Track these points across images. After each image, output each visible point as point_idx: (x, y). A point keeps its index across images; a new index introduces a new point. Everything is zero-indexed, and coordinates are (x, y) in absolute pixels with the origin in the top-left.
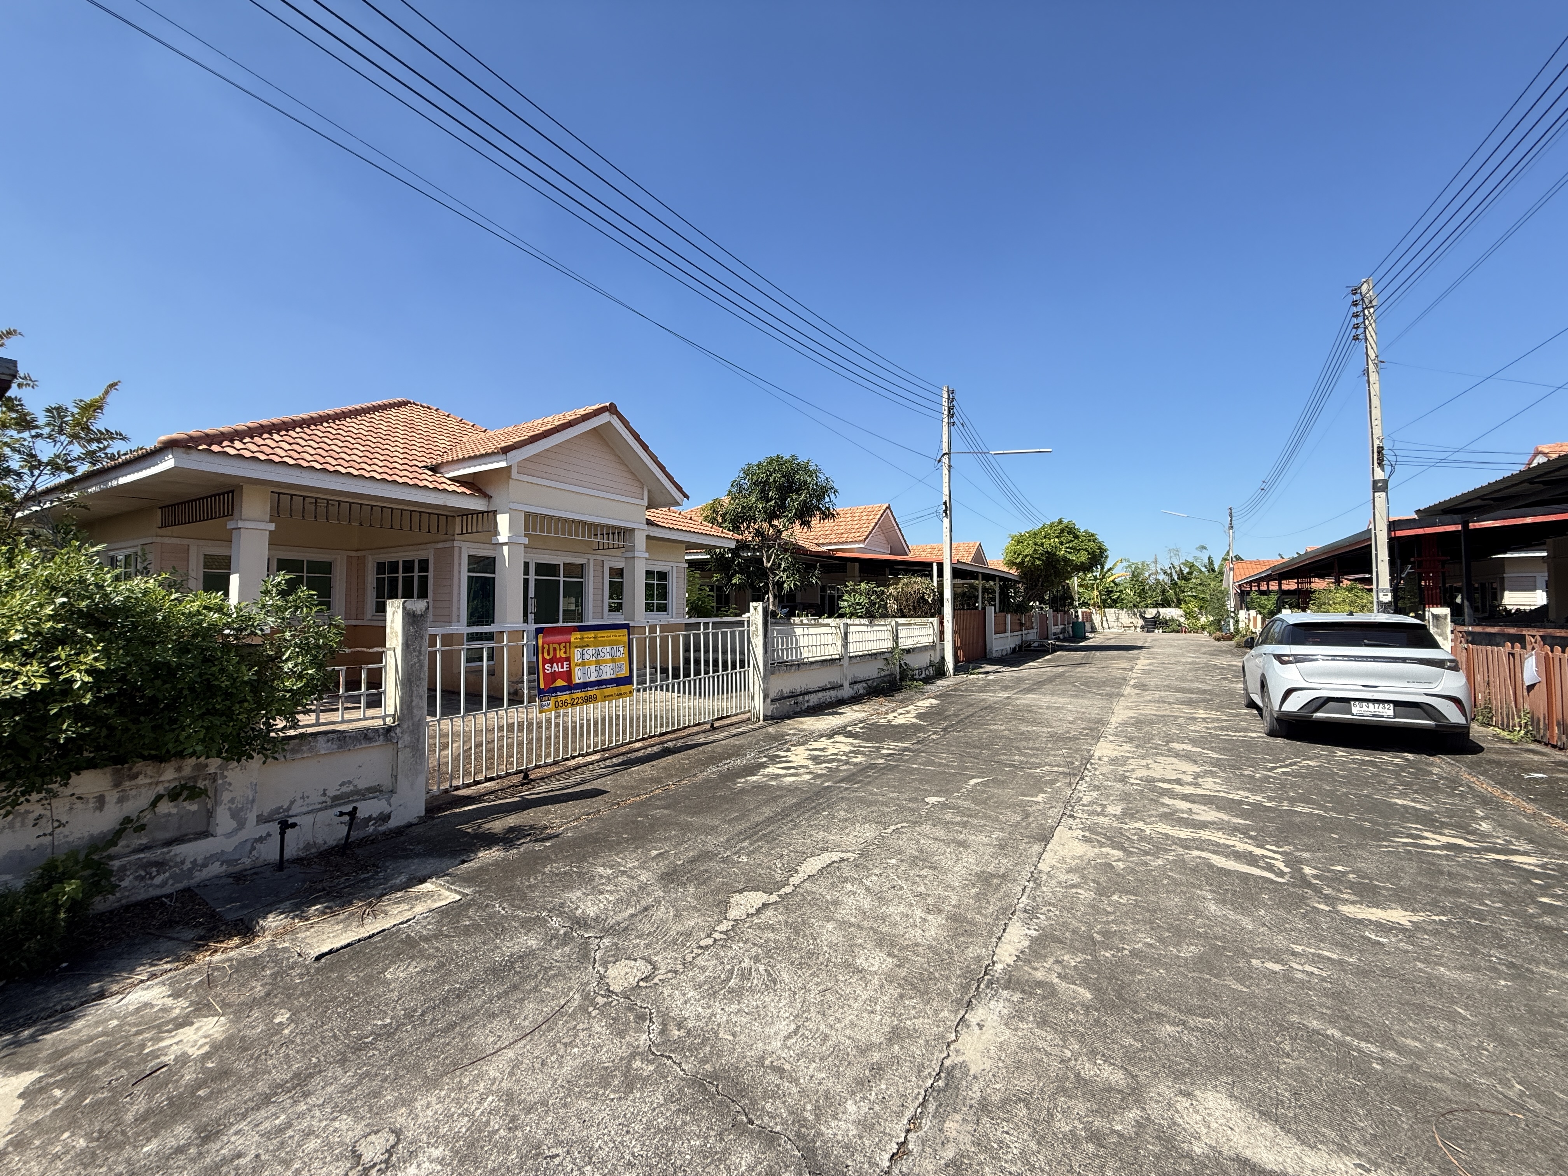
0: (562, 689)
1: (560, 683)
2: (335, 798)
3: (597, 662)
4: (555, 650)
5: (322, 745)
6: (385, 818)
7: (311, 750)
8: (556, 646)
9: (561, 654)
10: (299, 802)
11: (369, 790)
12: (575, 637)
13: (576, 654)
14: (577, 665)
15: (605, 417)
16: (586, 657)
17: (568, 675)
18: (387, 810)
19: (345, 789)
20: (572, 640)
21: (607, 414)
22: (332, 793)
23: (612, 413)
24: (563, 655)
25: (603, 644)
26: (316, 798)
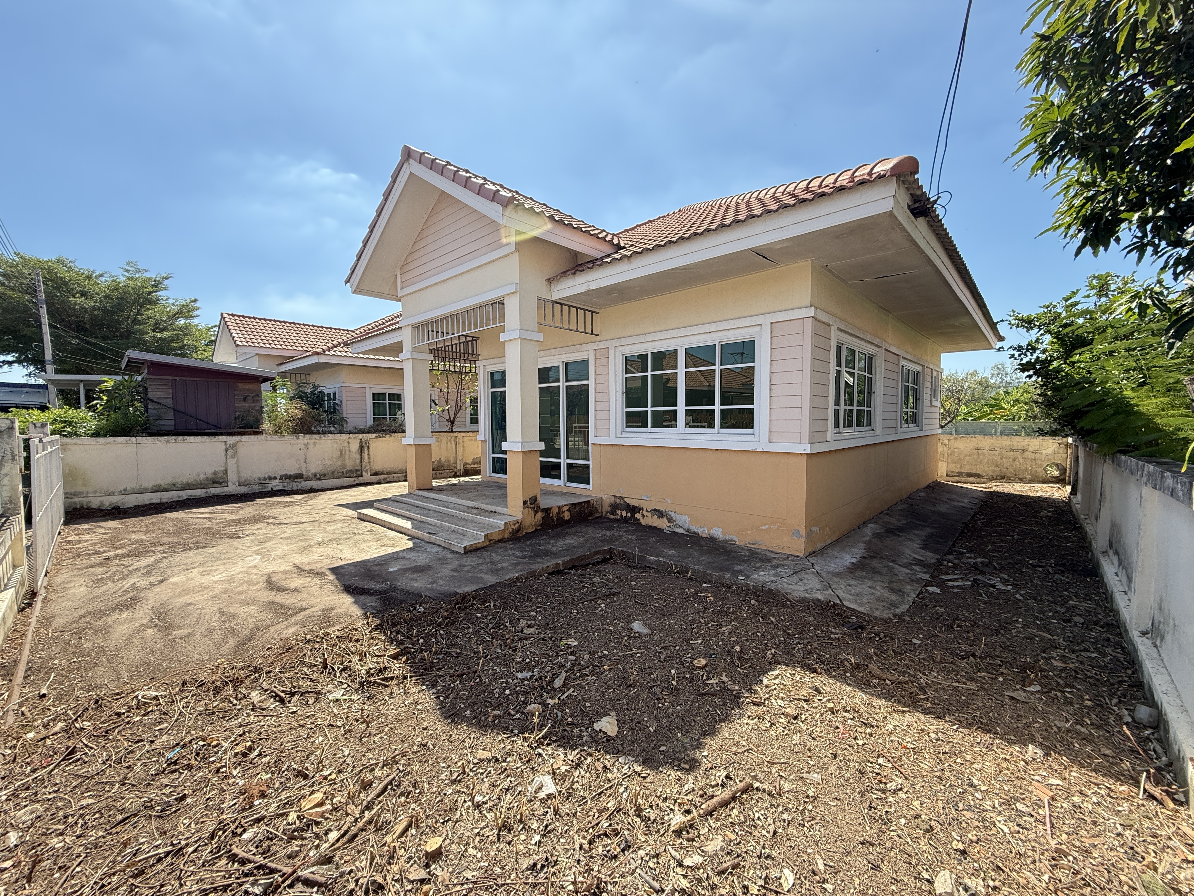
15: (405, 173)
21: (405, 166)
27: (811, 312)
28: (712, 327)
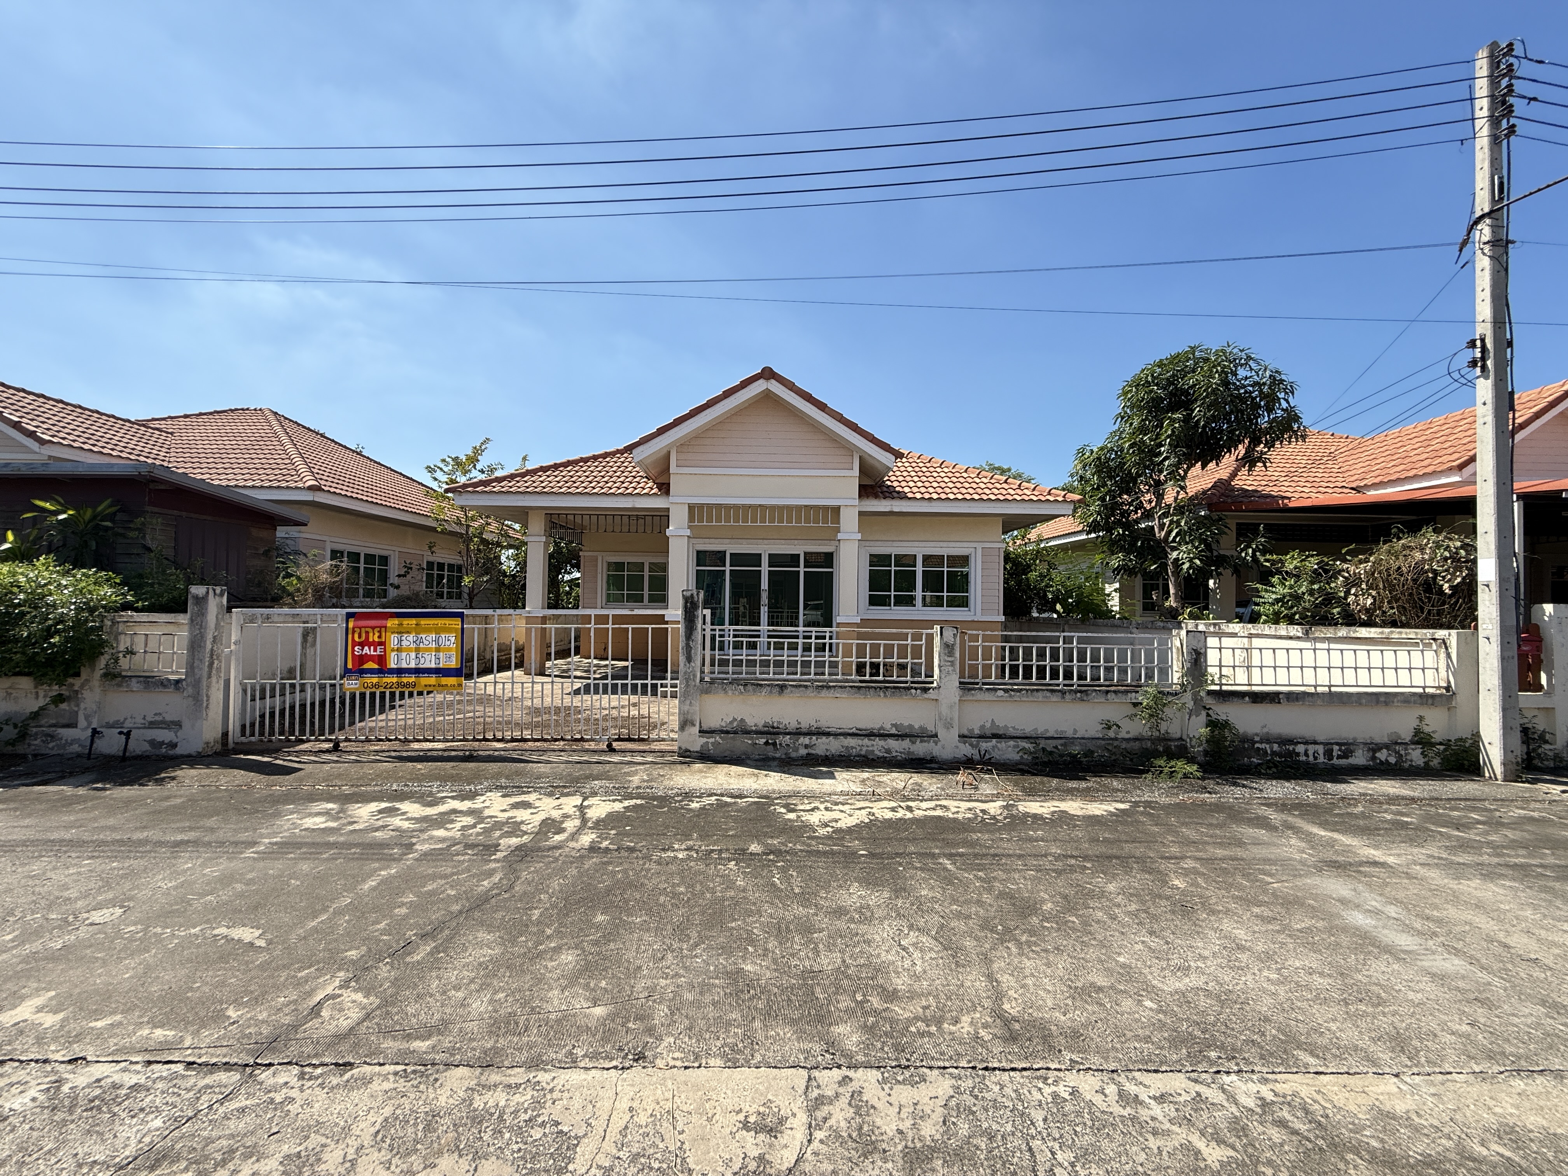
0: (371, 671)
1: (371, 665)
2: (151, 723)
3: (417, 650)
4: (367, 633)
5: (134, 682)
6: (174, 745)
7: (128, 686)
8: (370, 630)
9: (374, 637)
10: (129, 720)
11: (172, 722)
12: (391, 623)
13: (393, 640)
14: (393, 650)
15: (760, 386)
16: (405, 643)
17: (381, 660)
18: (175, 740)
19: (157, 718)
20: (389, 625)
21: (761, 381)
22: (149, 719)
23: (767, 379)
24: (376, 639)
25: (428, 630)
26: (139, 720)
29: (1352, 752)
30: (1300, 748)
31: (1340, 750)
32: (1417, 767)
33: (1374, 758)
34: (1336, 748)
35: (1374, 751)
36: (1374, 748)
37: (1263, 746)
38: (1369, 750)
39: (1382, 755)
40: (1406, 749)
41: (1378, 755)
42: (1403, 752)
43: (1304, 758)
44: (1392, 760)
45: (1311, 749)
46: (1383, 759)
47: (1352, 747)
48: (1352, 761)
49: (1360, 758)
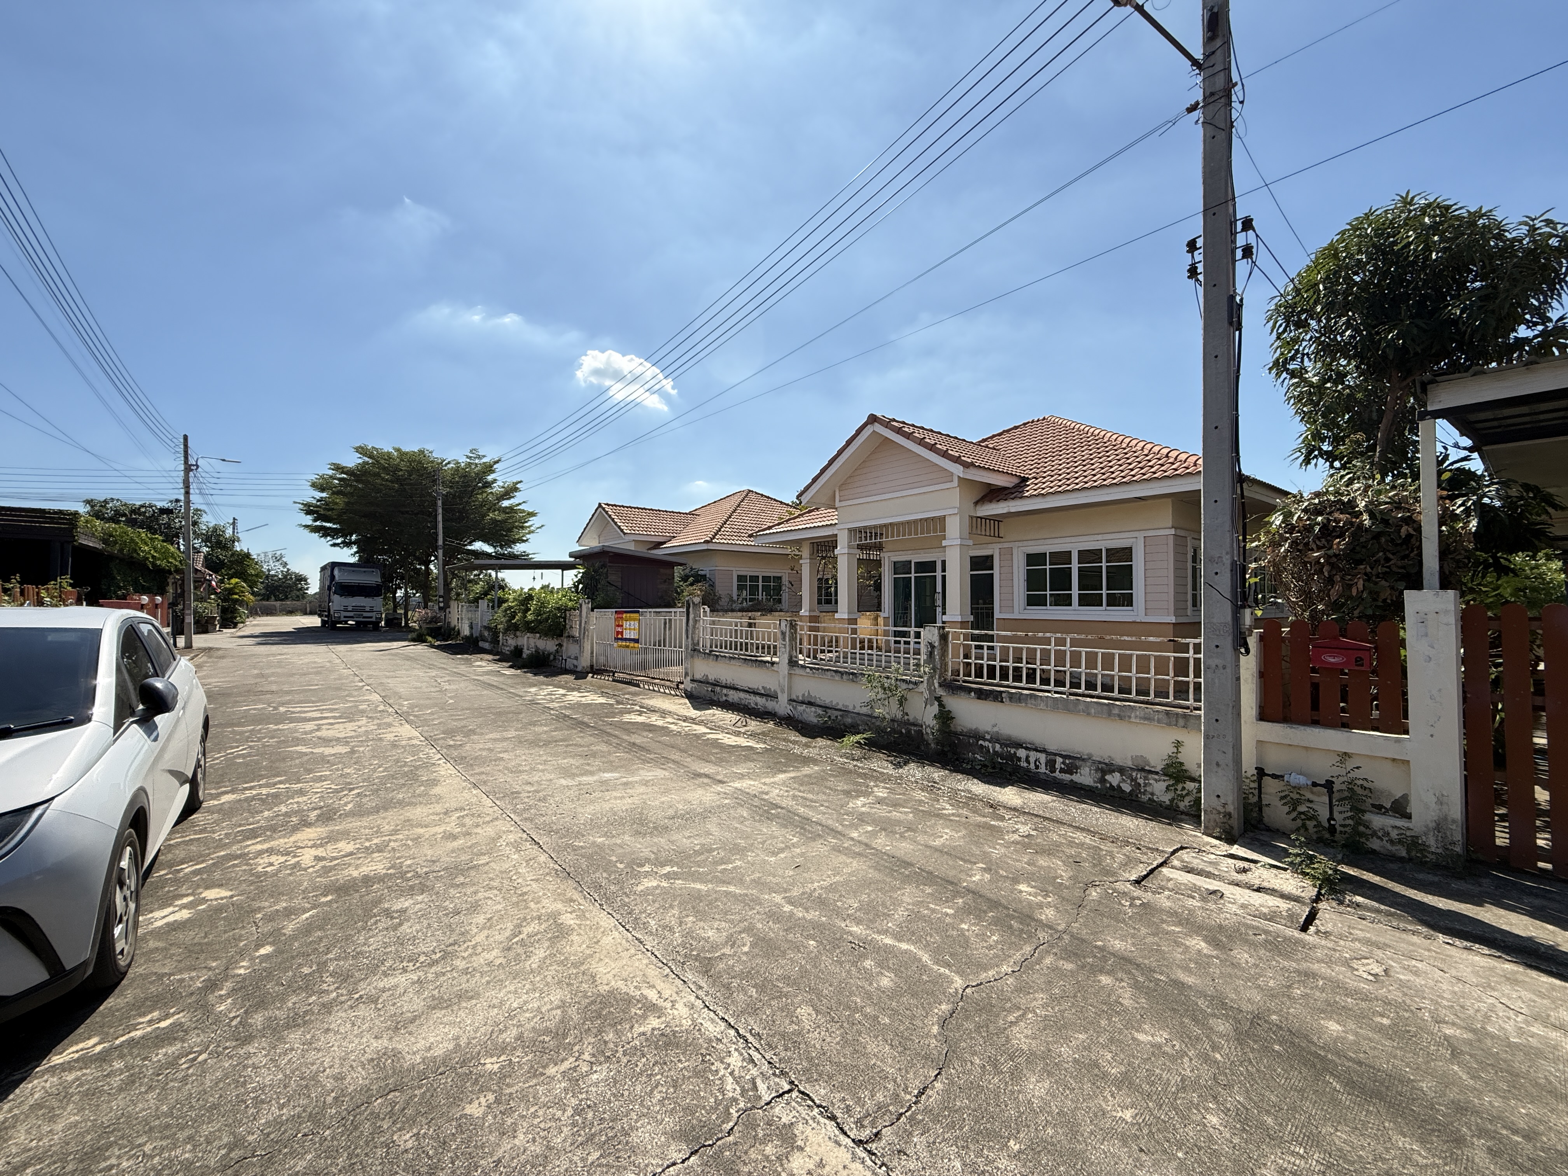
1: (620, 636)
6: (577, 667)
11: (577, 657)
15: (870, 431)
21: (870, 426)
23: (873, 424)
27: (1173, 531)
28: (1099, 537)
29: (1077, 768)
30: (1022, 753)
31: (1063, 763)
32: (1160, 804)
33: (1103, 780)
34: (1059, 760)
35: (1104, 772)
36: (1105, 768)
37: (986, 744)
38: (1097, 770)
39: (1114, 779)
40: (1146, 778)
41: (1108, 777)
42: (1141, 781)
43: (1025, 765)
44: (1127, 787)
45: (1033, 755)
46: (1115, 784)
47: (1078, 763)
48: (1076, 778)
49: (1085, 777)
